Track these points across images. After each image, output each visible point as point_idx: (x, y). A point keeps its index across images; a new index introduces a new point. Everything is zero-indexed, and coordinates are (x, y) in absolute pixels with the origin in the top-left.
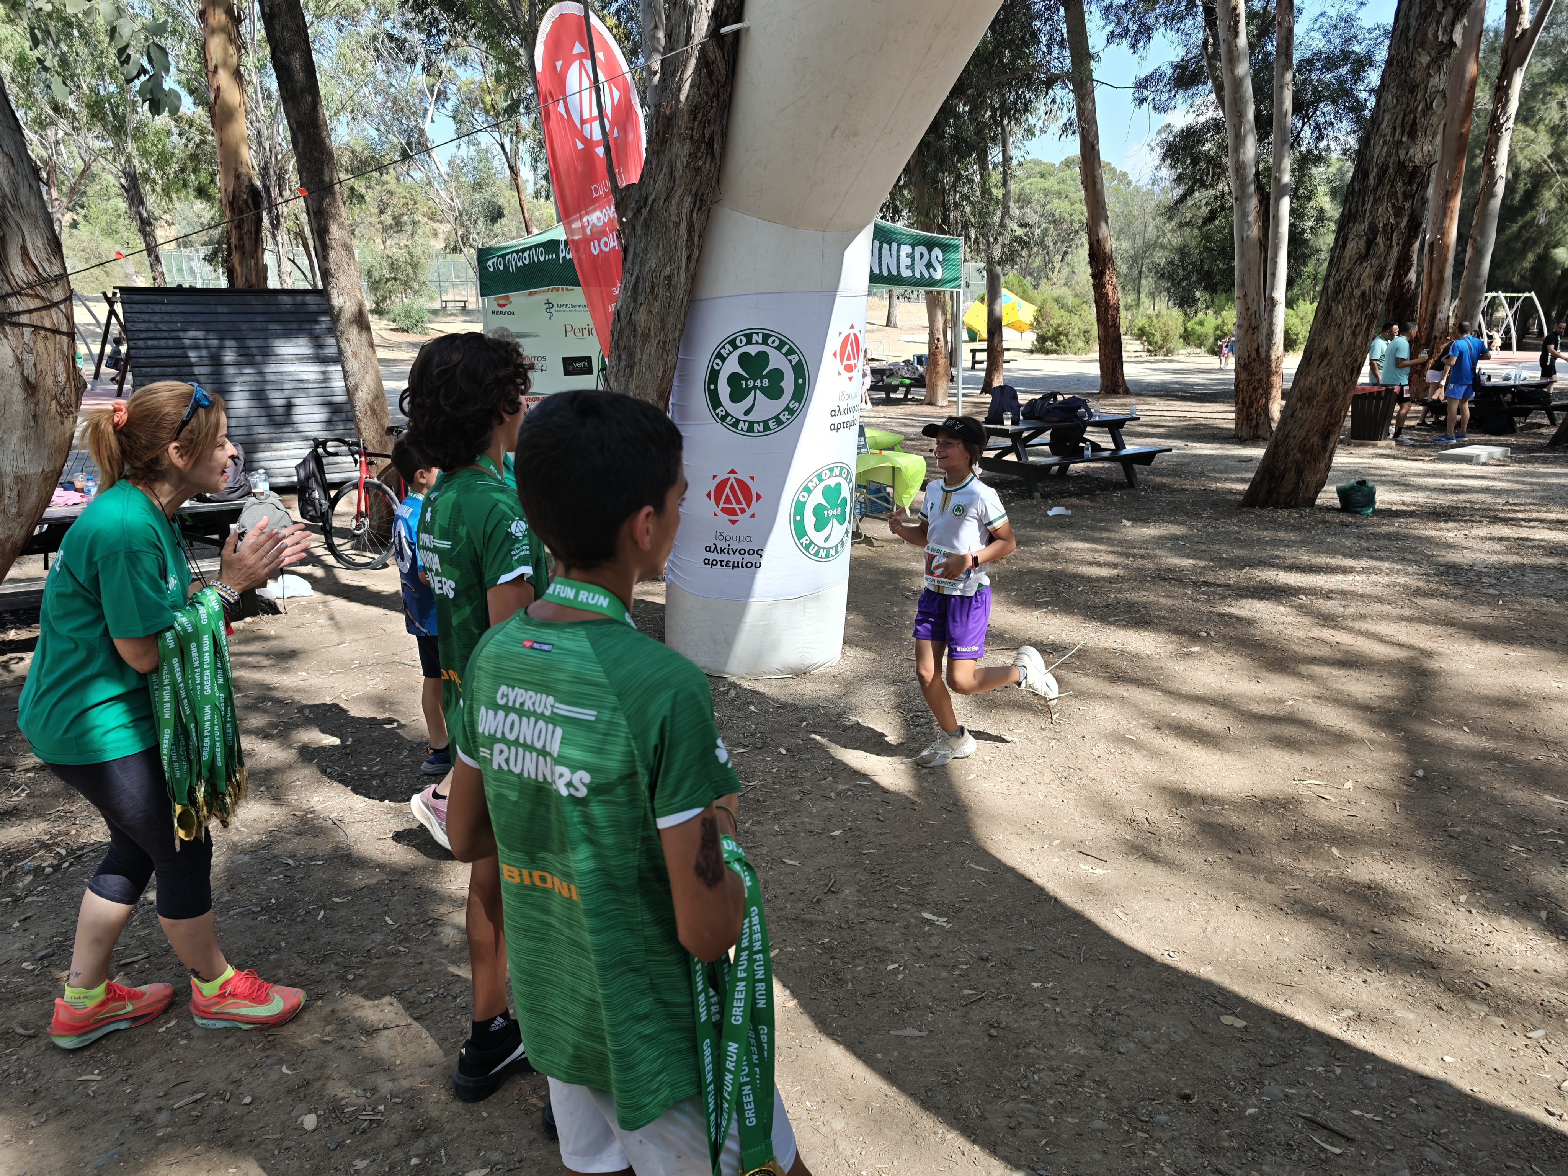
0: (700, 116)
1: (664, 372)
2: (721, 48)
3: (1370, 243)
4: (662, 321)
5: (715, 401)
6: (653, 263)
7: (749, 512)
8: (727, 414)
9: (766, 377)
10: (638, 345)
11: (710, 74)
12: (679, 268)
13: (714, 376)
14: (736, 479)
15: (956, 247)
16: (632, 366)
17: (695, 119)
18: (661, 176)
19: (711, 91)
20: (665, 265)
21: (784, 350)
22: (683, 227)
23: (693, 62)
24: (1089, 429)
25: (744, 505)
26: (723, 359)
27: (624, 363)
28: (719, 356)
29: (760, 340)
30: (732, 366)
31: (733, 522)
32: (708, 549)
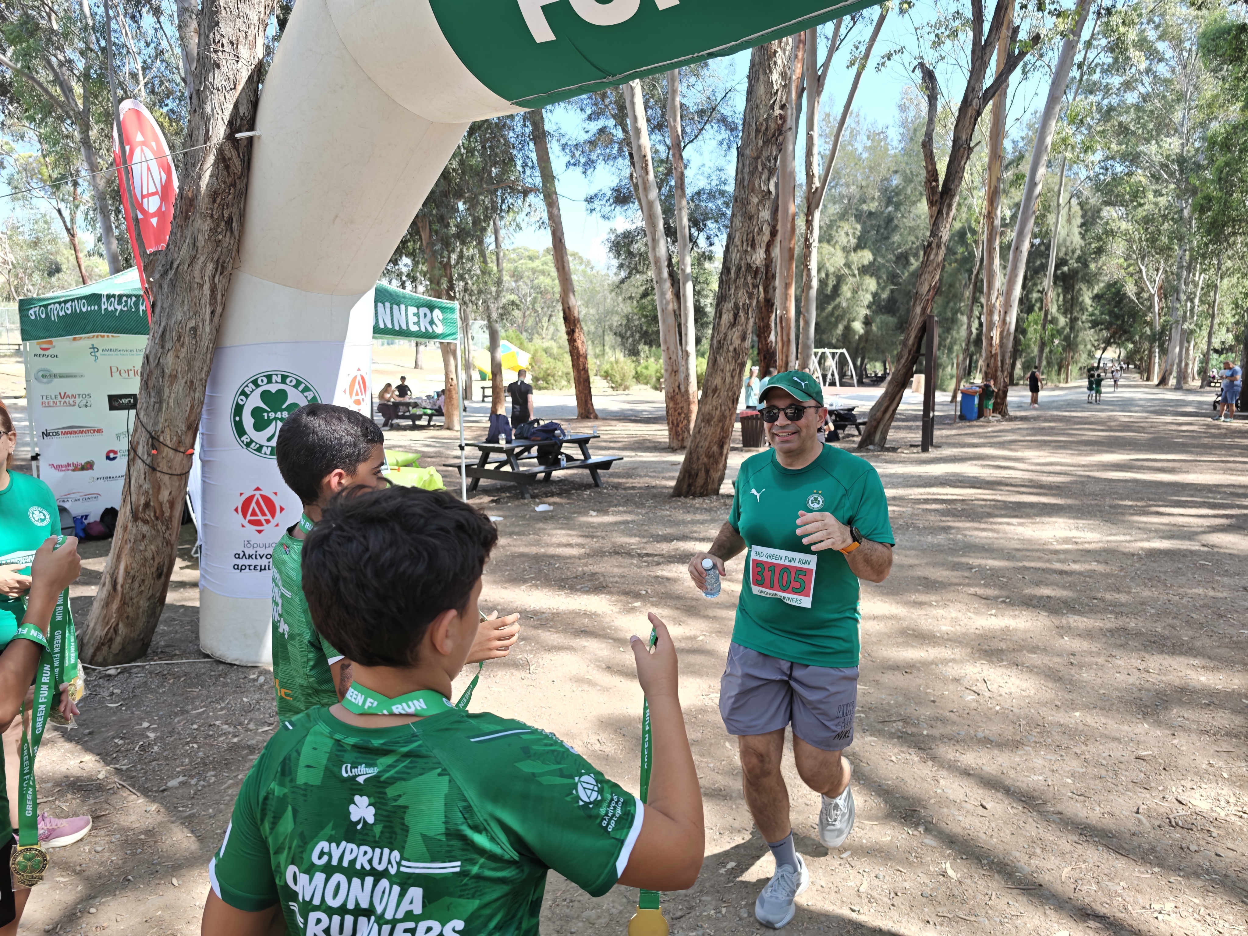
0: (219, 200)
1: (192, 407)
2: (237, 149)
3: (736, 316)
4: (189, 364)
5: (240, 430)
6: (179, 316)
7: (273, 522)
8: (252, 441)
9: (285, 410)
10: (167, 384)
11: (227, 168)
12: (203, 321)
13: (238, 410)
14: (262, 496)
15: (452, 310)
16: (161, 402)
17: (214, 201)
18: (185, 246)
19: (229, 181)
20: (190, 319)
21: (301, 388)
22: (207, 288)
23: (211, 159)
24: (564, 445)
25: (269, 517)
26: (247, 396)
27: (153, 400)
28: (243, 393)
29: (279, 380)
30: (255, 401)
31: (260, 532)
32: (237, 556)
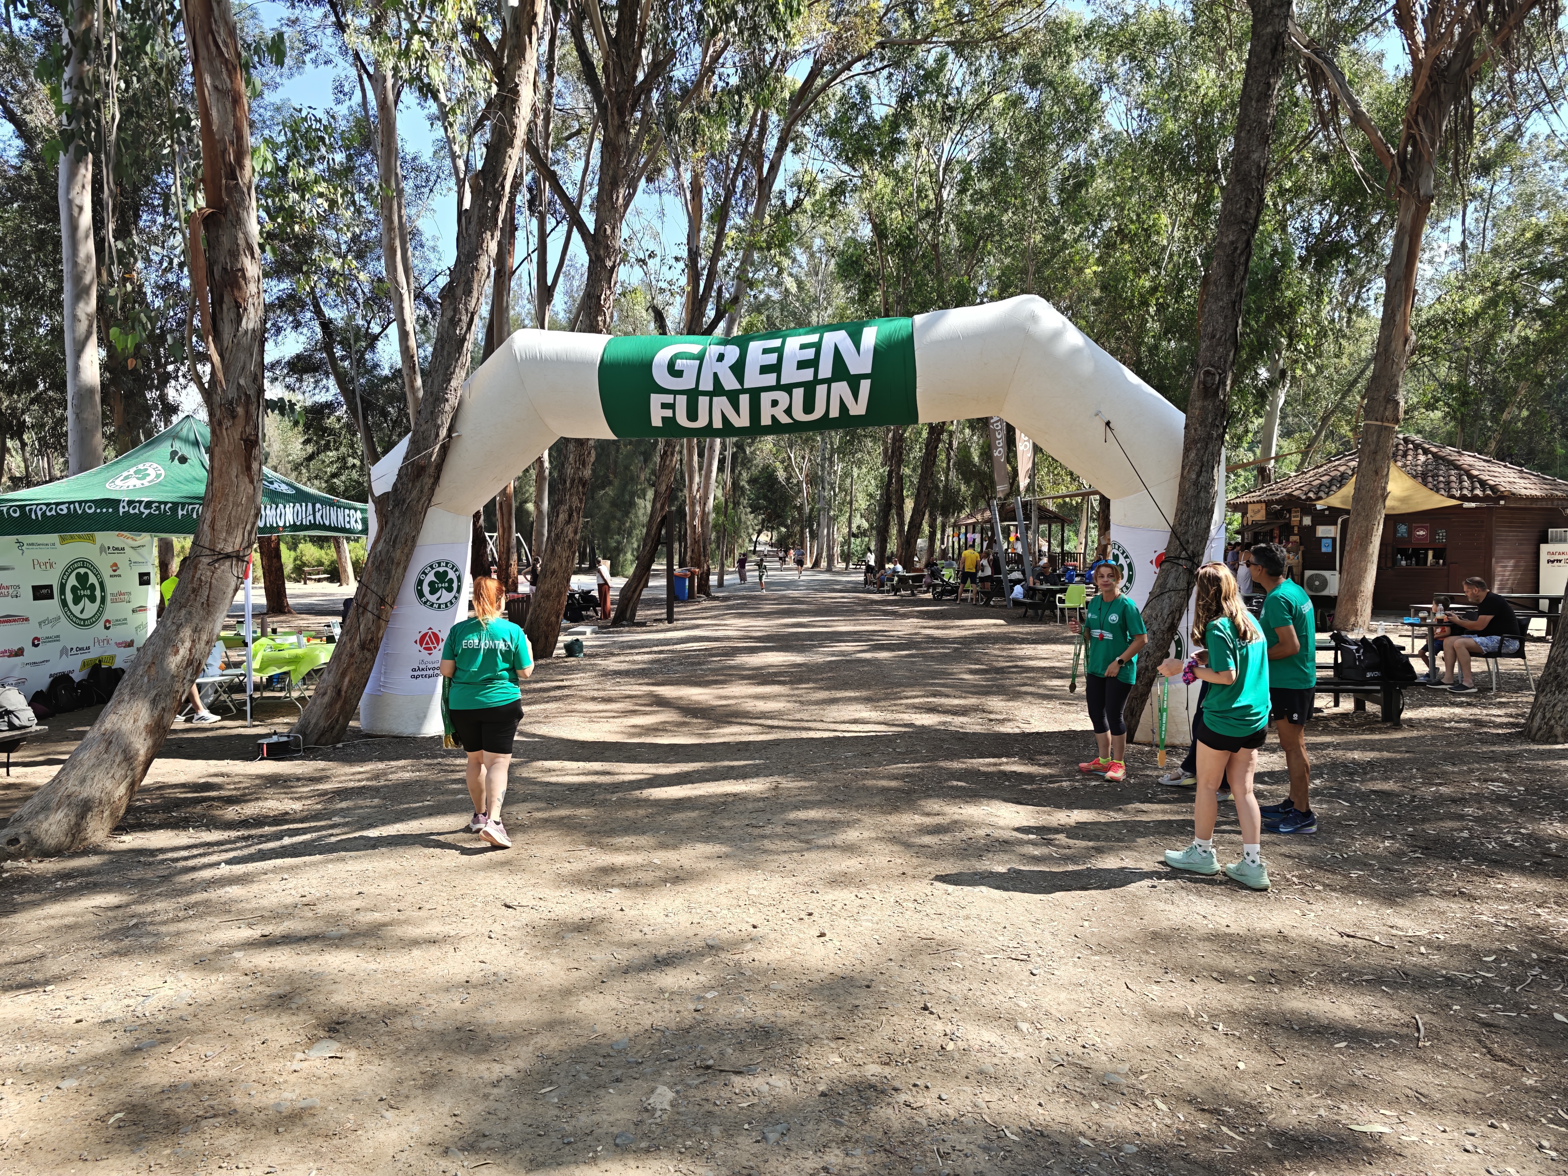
3: (570, 516)
4: (407, 556)
5: (421, 594)
6: (407, 530)
7: (438, 648)
8: (428, 601)
9: (446, 582)
10: (394, 568)
11: (444, 451)
13: (420, 582)
14: (433, 633)
16: (389, 578)
17: (436, 469)
20: (413, 531)
21: (454, 569)
22: (422, 514)
23: (438, 447)
25: (436, 645)
26: (426, 574)
28: (424, 573)
29: (444, 565)
30: (431, 577)
31: (430, 654)
